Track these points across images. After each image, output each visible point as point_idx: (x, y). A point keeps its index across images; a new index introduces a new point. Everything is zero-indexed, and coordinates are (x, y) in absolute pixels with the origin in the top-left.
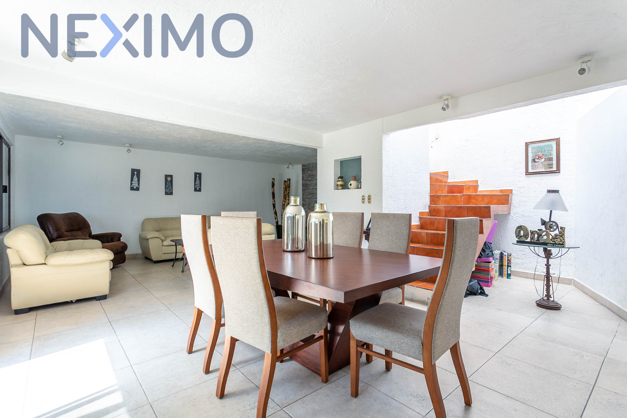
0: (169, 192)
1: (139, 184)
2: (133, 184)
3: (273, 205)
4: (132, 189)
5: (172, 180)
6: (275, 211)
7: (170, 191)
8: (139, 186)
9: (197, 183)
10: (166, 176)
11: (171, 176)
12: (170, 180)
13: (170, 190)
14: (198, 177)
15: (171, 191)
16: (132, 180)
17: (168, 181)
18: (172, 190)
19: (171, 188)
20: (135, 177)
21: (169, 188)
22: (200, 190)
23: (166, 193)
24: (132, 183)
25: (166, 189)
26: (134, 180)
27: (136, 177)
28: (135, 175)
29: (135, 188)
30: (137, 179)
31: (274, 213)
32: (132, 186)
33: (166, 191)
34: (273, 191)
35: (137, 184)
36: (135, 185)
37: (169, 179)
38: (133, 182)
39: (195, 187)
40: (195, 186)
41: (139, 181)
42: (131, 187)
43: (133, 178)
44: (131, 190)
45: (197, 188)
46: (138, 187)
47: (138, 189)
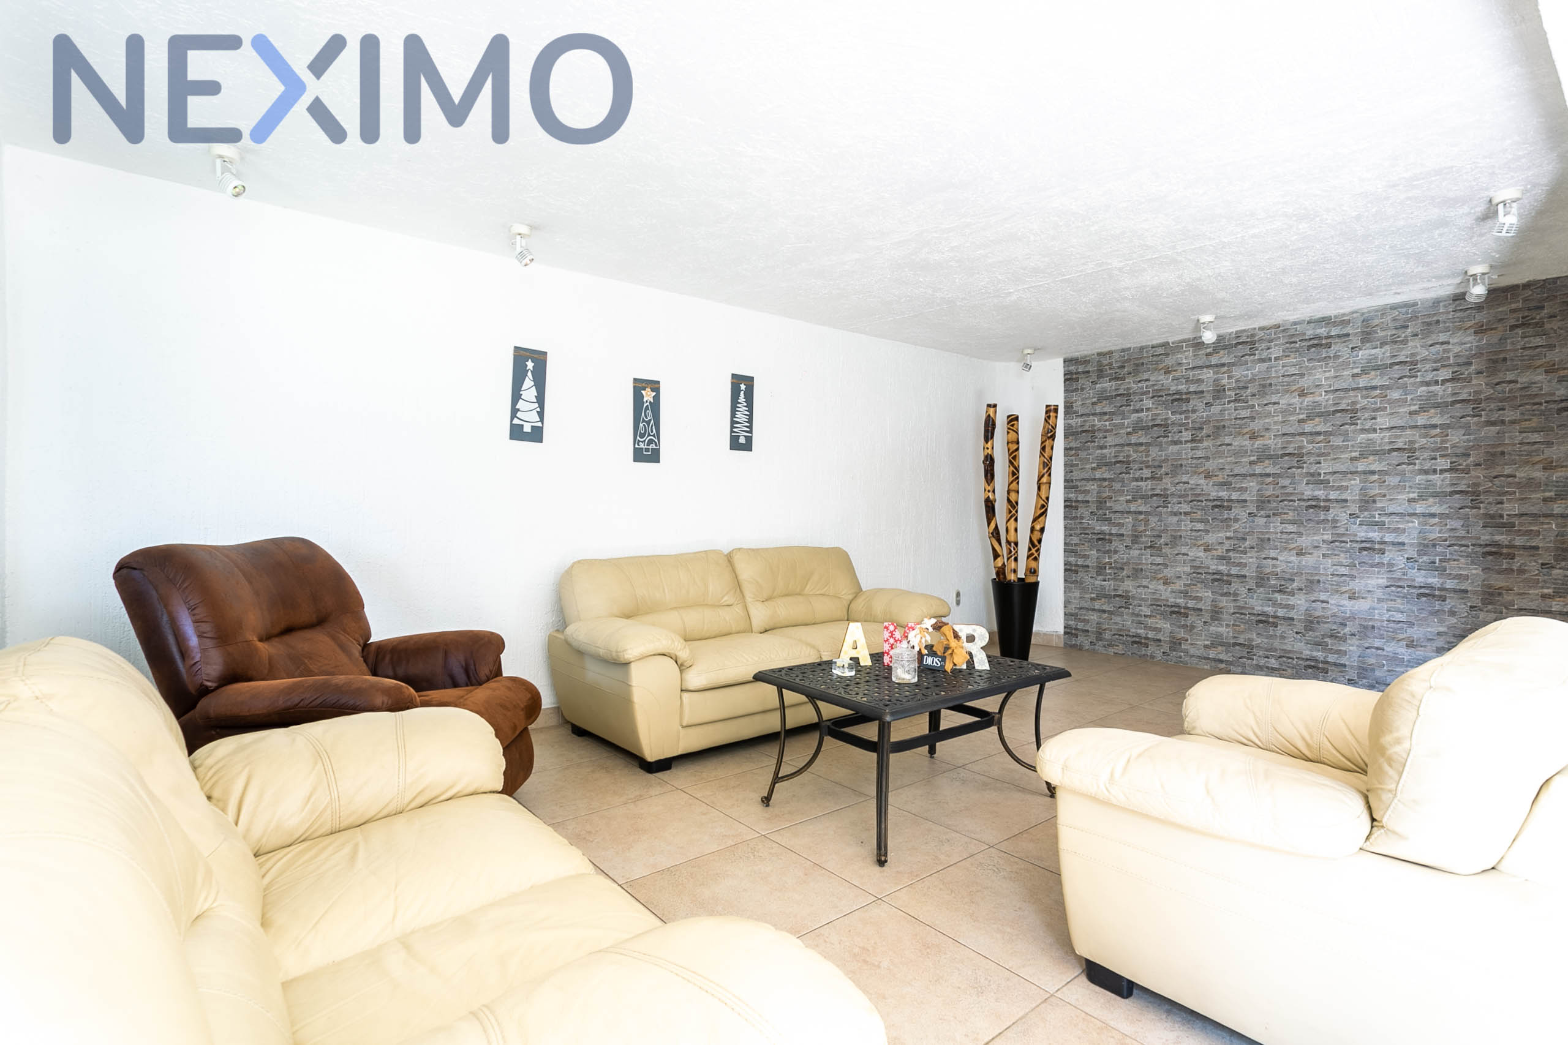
0: (647, 450)
1: (541, 414)
2: (519, 414)
4: (516, 433)
5: (657, 398)
7: (650, 447)
8: (543, 424)
9: (739, 415)
10: (640, 385)
11: (655, 386)
12: (650, 402)
13: (651, 442)
14: (742, 394)
15: (655, 447)
16: (516, 396)
17: (645, 405)
18: (657, 441)
19: (654, 436)
20: (528, 382)
21: (649, 435)
22: (748, 446)
23: (640, 456)
24: (517, 407)
25: (638, 438)
26: (525, 395)
27: (533, 383)
28: (529, 374)
29: (527, 428)
30: (533, 392)
32: (516, 421)
33: (637, 446)
35: (535, 413)
36: (528, 417)
37: (648, 396)
38: (521, 405)
39: (732, 431)
40: (732, 427)
41: (541, 399)
42: (512, 426)
43: (521, 387)
44: (512, 437)
45: (739, 436)
46: (539, 424)
47: (536, 435)
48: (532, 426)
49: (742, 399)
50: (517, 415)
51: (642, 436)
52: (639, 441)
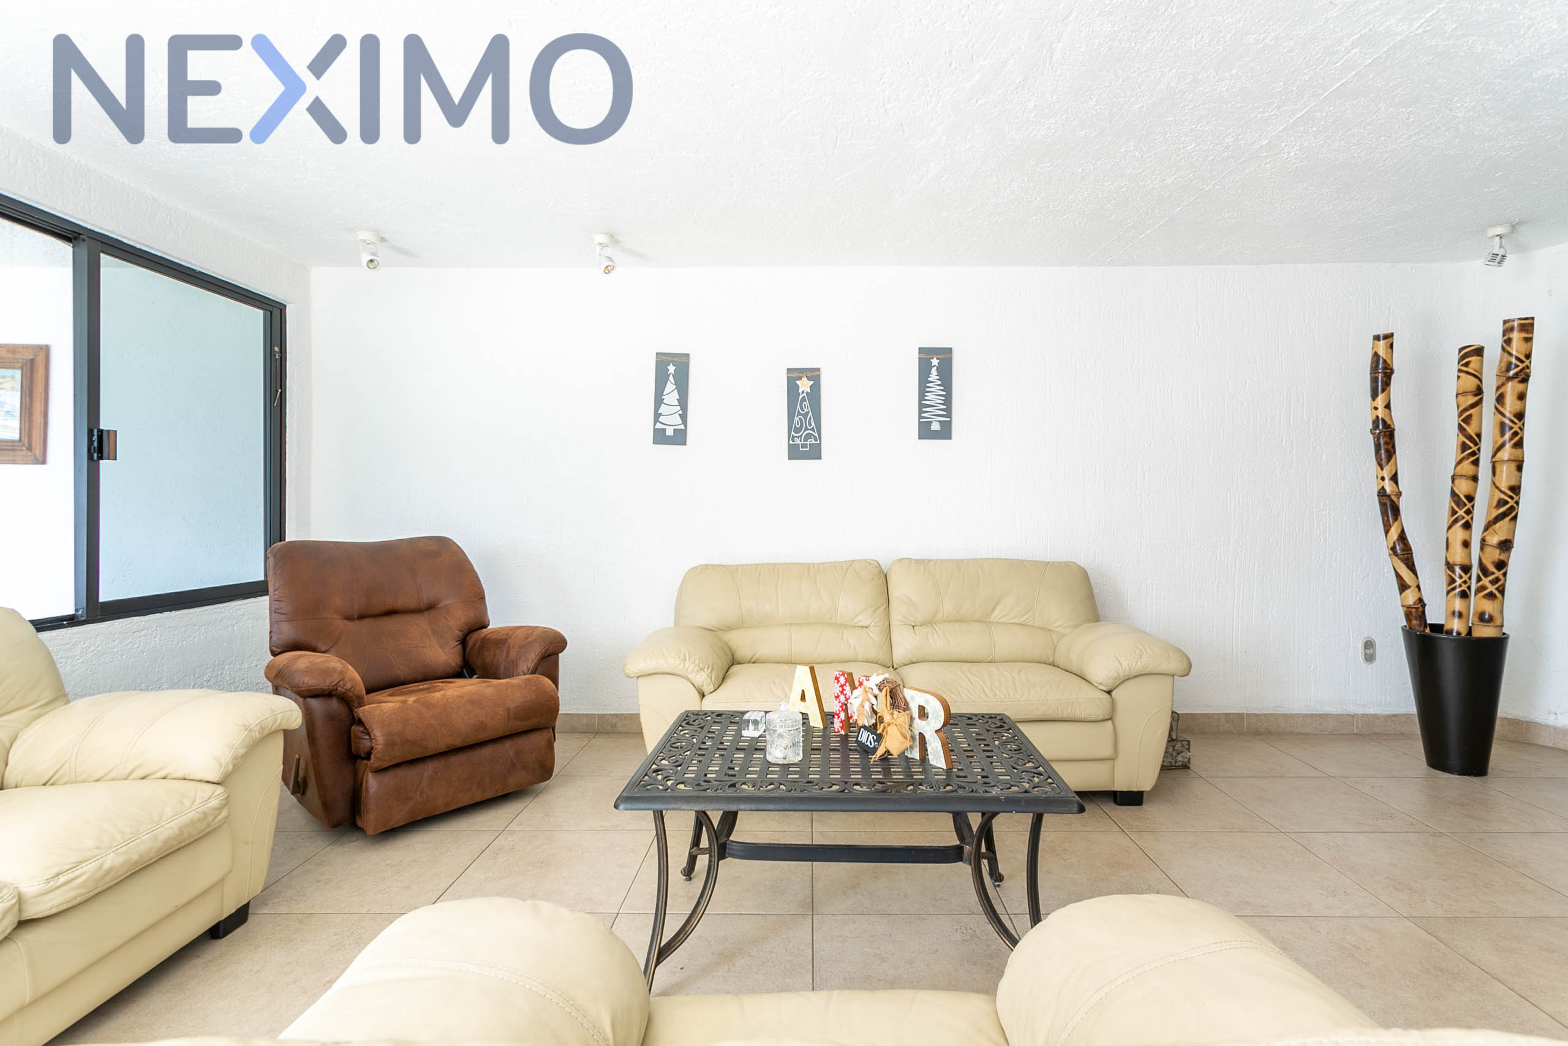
0: (804, 446)
1: (684, 417)
2: (661, 419)
3: (1383, 505)
4: (660, 437)
5: (816, 389)
6: (1394, 533)
7: (808, 442)
8: (686, 426)
9: (930, 396)
10: (794, 376)
11: (814, 375)
12: (807, 393)
13: (808, 436)
14: (934, 371)
15: (814, 442)
16: (659, 401)
17: (801, 397)
18: (816, 435)
19: (813, 429)
20: (670, 386)
21: (807, 429)
22: (945, 433)
23: (795, 453)
24: (659, 412)
25: (793, 433)
26: (667, 399)
27: (674, 387)
28: (671, 378)
29: (670, 432)
30: (675, 395)
31: (1393, 549)
32: (658, 426)
33: (791, 442)
34: (1381, 413)
35: (677, 416)
36: (671, 420)
37: (805, 385)
38: (663, 409)
39: (920, 417)
40: (921, 412)
41: (683, 403)
42: (655, 430)
43: (663, 393)
44: (655, 442)
45: (931, 422)
46: (682, 427)
47: (680, 438)
48: (674, 430)
49: (934, 375)
50: (660, 420)
51: (797, 430)
52: (794, 437)
